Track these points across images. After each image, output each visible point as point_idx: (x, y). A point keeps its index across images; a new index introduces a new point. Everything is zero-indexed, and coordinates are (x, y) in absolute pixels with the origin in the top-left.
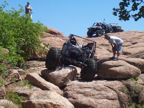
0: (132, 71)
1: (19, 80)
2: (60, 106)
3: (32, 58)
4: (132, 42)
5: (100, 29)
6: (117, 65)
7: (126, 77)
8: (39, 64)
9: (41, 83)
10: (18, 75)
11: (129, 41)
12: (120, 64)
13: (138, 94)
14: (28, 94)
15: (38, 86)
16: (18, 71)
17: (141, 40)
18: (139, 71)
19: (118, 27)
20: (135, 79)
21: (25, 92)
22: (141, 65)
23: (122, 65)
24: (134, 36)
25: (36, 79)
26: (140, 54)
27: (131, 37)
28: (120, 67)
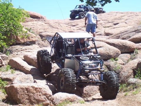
0: (111, 51)
1: (2, 66)
2: (42, 89)
3: (15, 43)
4: (114, 23)
5: (82, 11)
6: (97, 46)
7: (106, 58)
8: (21, 49)
9: (23, 67)
10: (1, 61)
11: (110, 21)
12: (100, 46)
13: (118, 74)
14: (11, 78)
15: (21, 71)
16: (1, 57)
17: (122, 20)
18: (119, 52)
19: (100, 8)
20: (114, 59)
21: (8, 77)
22: (121, 46)
23: (102, 46)
24: (116, 17)
25: (19, 64)
26: (120, 34)
27: (113, 18)
28: (100, 48)
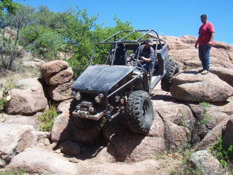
6: (192, 80)
12: (197, 79)
23: (200, 80)
28: (195, 83)
